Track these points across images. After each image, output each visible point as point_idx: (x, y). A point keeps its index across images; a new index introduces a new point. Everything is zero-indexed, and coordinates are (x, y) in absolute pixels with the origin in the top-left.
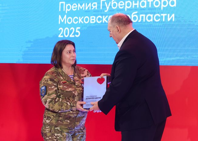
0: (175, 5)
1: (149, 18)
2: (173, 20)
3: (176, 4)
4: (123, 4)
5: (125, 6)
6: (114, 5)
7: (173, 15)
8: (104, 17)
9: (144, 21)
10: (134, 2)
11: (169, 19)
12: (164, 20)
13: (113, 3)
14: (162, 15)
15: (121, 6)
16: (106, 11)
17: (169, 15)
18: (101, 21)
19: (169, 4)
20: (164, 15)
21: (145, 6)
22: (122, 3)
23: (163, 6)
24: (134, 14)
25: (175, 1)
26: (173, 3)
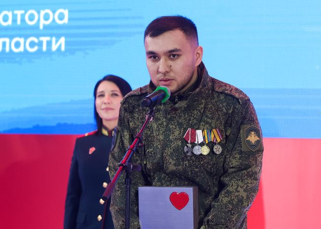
0: (66, 21)
1: (17, 45)
2: (63, 48)
3: (69, 19)
7: (62, 40)
9: (7, 50)
11: (54, 48)
12: (44, 48)
14: (42, 39)
17: (54, 39)
19: (54, 20)
20: (45, 39)
21: (10, 22)
23: (42, 21)
25: (66, 13)
26: (61, 17)
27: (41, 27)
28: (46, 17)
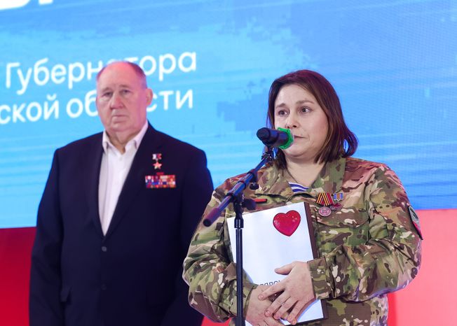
0: (193, 67)
2: (191, 105)
3: (197, 64)
4: (64, 72)
5: (67, 76)
6: (41, 76)
7: (190, 94)
8: (15, 107)
10: (89, 65)
11: (179, 105)
12: (166, 107)
13: (37, 71)
14: (162, 93)
15: (58, 78)
16: (20, 92)
17: (178, 94)
18: (8, 119)
19: (177, 67)
20: (166, 94)
22: (59, 70)
23: (162, 70)
24: (91, 97)
25: (193, 56)
26: (187, 62)
27: (161, 78)
28: (167, 64)
